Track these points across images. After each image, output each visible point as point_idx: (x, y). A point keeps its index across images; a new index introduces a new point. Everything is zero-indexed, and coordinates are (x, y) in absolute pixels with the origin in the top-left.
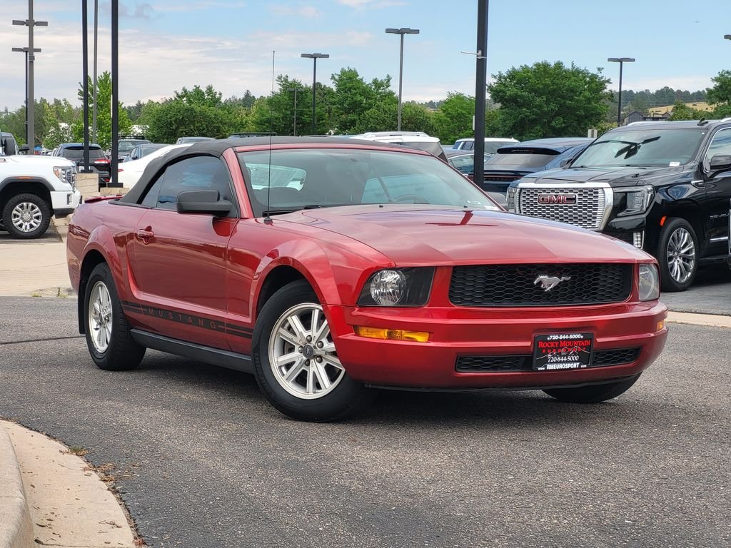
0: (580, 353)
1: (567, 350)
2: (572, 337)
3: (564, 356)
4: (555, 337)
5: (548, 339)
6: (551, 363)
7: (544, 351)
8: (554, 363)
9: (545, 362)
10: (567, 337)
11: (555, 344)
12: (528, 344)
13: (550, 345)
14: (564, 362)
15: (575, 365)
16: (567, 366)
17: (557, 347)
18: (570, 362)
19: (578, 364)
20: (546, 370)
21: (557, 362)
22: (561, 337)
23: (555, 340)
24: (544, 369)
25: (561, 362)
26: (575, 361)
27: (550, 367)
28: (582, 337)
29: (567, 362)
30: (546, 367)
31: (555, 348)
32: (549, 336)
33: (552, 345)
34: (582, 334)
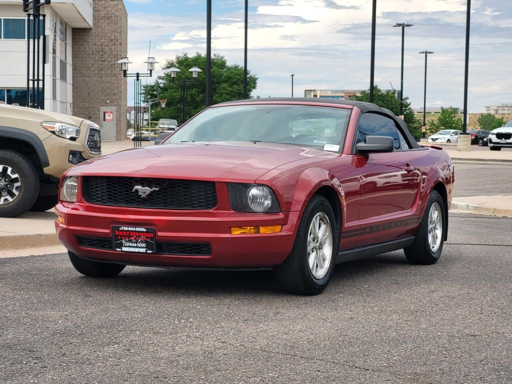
0: (146, 242)
1: (136, 239)
2: (138, 229)
3: (134, 243)
4: (126, 229)
5: (120, 229)
6: (125, 246)
7: (119, 237)
8: (127, 246)
9: (121, 245)
10: (134, 229)
11: (126, 233)
12: (108, 231)
13: (123, 233)
14: (134, 247)
15: (143, 250)
16: (137, 250)
17: (129, 235)
18: (139, 247)
19: (145, 249)
20: (122, 251)
21: (129, 246)
22: (130, 229)
23: (125, 231)
24: (120, 250)
25: (132, 247)
26: (143, 247)
27: (124, 249)
28: (145, 230)
29: (137, 247)
30: (121, 248)
31: (127, 236)
32: (121, 227)
33: (125, 234)
34: (145, 228)
